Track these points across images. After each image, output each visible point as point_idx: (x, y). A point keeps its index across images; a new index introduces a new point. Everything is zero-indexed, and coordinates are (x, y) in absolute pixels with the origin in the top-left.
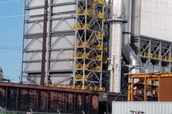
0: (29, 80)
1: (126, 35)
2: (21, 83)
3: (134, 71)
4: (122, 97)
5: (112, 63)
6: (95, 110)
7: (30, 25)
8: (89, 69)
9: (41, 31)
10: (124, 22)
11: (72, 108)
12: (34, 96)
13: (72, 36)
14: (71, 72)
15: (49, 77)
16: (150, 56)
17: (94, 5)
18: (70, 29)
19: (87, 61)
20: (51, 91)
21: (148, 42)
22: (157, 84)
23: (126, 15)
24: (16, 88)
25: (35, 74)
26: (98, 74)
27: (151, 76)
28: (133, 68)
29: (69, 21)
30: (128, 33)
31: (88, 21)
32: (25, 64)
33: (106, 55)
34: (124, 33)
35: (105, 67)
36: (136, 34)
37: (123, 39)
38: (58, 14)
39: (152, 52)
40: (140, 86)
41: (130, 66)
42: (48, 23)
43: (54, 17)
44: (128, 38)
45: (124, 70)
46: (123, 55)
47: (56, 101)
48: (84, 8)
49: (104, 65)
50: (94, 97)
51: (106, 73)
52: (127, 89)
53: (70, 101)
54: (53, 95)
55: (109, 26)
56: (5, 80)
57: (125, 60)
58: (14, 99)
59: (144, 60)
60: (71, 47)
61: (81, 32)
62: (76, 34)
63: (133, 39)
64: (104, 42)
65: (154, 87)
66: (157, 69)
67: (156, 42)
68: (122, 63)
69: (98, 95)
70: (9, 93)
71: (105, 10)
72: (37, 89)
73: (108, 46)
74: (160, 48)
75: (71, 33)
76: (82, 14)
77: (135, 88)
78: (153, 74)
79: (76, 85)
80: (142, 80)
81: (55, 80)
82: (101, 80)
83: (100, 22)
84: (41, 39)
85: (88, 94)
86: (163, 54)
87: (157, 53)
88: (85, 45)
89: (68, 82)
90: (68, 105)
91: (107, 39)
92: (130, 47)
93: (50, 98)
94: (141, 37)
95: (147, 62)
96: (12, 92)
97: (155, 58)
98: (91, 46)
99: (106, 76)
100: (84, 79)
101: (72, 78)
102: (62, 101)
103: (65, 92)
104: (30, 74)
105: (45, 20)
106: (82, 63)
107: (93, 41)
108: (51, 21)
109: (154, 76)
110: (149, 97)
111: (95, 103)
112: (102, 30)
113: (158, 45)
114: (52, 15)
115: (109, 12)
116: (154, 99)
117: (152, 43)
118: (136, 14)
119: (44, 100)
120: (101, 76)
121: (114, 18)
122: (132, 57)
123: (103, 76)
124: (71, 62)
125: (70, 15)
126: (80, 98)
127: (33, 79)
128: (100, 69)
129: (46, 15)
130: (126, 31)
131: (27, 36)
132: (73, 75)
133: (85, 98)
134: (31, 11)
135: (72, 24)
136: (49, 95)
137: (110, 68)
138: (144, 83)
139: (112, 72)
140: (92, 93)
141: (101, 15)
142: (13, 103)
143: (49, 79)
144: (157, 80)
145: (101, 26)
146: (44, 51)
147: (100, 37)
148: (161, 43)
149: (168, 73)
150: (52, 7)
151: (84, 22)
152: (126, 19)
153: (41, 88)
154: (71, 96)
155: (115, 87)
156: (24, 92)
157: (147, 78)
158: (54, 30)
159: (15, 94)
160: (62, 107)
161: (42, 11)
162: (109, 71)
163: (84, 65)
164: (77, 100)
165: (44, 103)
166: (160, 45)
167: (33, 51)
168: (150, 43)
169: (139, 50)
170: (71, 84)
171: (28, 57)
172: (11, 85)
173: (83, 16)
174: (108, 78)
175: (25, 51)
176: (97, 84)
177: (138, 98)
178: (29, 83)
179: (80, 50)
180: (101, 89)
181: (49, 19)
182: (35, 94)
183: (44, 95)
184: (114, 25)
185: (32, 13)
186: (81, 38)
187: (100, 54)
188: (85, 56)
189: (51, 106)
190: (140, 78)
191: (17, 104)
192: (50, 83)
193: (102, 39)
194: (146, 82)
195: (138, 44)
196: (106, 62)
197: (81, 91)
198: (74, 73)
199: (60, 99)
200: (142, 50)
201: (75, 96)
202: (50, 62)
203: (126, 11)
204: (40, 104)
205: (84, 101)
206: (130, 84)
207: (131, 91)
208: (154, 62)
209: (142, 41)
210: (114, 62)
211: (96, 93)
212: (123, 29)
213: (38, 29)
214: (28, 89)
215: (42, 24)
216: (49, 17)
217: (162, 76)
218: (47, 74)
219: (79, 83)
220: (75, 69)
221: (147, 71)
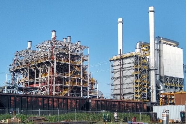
0: (114, 97)
1: (157, 76)
2: (111, 99)
3: (162, 92)
4: (157, 104)
5: (151, 88)
6: (145, 110)
7: (114, 73)
8: (141, 96)
9: (119, 76)
10: (156, 70)
11: (134, 109)
12: (117, 104)
13: (133, 77)
14: (133, 93)
15: (123, 96)
16: (169, 84)
17: (142, 63)
18: (131, 74)
19: (140, 88)
20: (124, 102)
21: (168, 78)
22: (173, 97)
23: (157, 66)
24: (109, 101)
25: (117, 95)
26: (145, 94)
27: (171, 94)
28: (162, 90)
29: (130, 70)
30: (158, 75)
31: (139, 70)
32: (112, 91)
33: (149, 85)
34: (156, 75)
35: (148, 90)
36: (162, 75)
37: (156, 77)
38: (126, 68)
39: (170, 83)
40: (165, 98)
41: (160, 90)
42: (122, 72)
43: (124, 69)
44: (158, 77)
45: (157, 92)
46: (156, 84)
47: (127, 106)
48: (137, 64)
49: (147, 89)
50: (144, 104)
51: (149, 93)
52: (159, 100)
53: (133, 106)
54: (126, 104)
55: (149, 72)
56: (104, 98)
57: (158, 87)
58: (109, 106)
59: (166, 87)
60: (132, 82)
61: (136, 75)
62: (134, 76)
63: (161, 77)
64: (147, 79)
65: (172, 99)
66: (173, 90)
67: (171, 78)
68: (156, 88)
69: (146, 103)
70: (106, 103)
71: (147, 65)
72: (118, 102)
73: (149, 81)
74: (173, 80)
75: (132, 76)
76: (136, 67)
77: (163, 99)
78: (171, 93)
79: (135, 99)
80: (166, 95)
81: (126, 97)
82: (147, 96)
83: (145, 70)
84: (119, 79)
85: (142, 103)
86: (175, 83)
87: (172, 83)
88: (138, 81)
89: (132, 98)
90: (133, 108)
91: (148, 78)
92: (160, 81)
93: (124, 105)
94: (164, 76)
95: (168, 88)
96: (108, 103)
97: (171, 85)
98: (141, 81)
99: (149, 95)
100: (139, 96)
101: (134, 96)
102: (130, 106)
103: (131, 102)
104: (114, 95)
105: (120, 71)
106: (138, 89)
107: (142, 79)
108: (123, 71)
109: (172, 93)
110: (170, 103)
111: (145, 107)
112: (146, 74)
113: (172, 79)
114: (123, 68)
115: (149, 66)
116: (172, 104)
117: (170, 79)
118: (161, 66)
119: (122, 106)
120: (147, 95)
121: (151, 68)
122: (160, 85)
123: (148, 95)
124: (133, 89)
125: (131, 68)
126: (138, 105)
127: (116, 97)
128: (146, 91)
129: (120, 69)
130: (157, 74)
131: (112, 79)
132: (134, 95)
133: (140, 105)
134: (113, 67)
135: (132, 72)
136: (124, 104)
137: (151, 91)
138: (167, 97)
139: (152, 93)
140: (143, 102)
141: (145, 67)
142: (108, 108)
143: (123, 97)
144: (173, 96)
145: (145, 72)
146: (120, 84)
147: (145, 77)
148: (169, 77)
149: (178, 92)
150: (123, 65)
151: (137, 71)
152: (157, 68)
153: (120, 101)
154: (134, 104)
155: (154, 99)
156: (113, 103)
157: (169, 95)
158: (124, 75)
159: (109, 104)
160: (130, 109)
161: (119, 67)
162: (150, 92)
163: (139, 90)
164: (136, 105)
165: (122, 108)
166: (174, 79)
167: (115, 85)
168: (169, 79)
169: (164, 82)
170: (133, 99)
171: (113, 87)
172: (107, 100)
173: (137, 68)
174: (150, 95)
175: (112, 85)
176: (145, 98)
177: (165, 104)
178: (114, 99)
179: (136, 83)
180: (147, 100)
181: (122, 70)
182: (118, 103)
183: (122, 104)
184: (151, 71)
185: (114, 68)
186: (136, 78)
187: (146, 85)
188: (138, 86)
189: (125, 109)
190: (165, 95)
191: (110, 108)
192: (124, 98)
193: (146, 78)
194: (169, 97)
195: (163, 80)
196: (149, 88)
197: (138, 102)
198: (134, 94)
199: (129, 106)
200: (165, 82)
201: (136, 104)
202: (123, 89)
203: (157, 64)
204: (120, 108)
205: (140, 106)
206: (161, 98)
207: (162, 101)
208: (171, 87)
209: (165, 78)
210: (153, 88)
211: (145, 103)
212: (156, 73)
213: (117, 75)
214: (114, 102)
215: (119, 72)
216: (122, 69)
217: (176, 93)
218: (122, 95)
219: (137, 98)
220: (135, 92)
221: (168, 92)
